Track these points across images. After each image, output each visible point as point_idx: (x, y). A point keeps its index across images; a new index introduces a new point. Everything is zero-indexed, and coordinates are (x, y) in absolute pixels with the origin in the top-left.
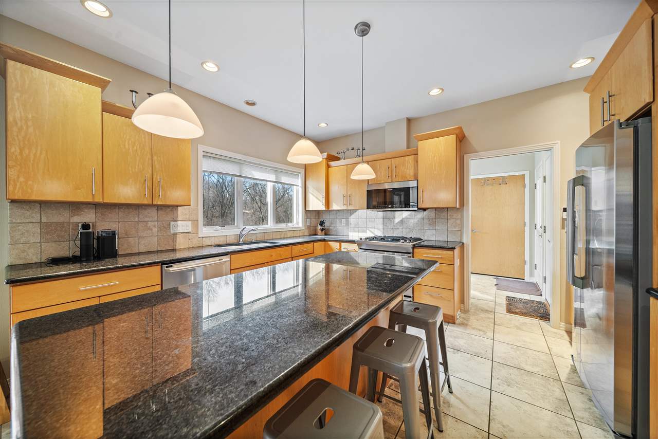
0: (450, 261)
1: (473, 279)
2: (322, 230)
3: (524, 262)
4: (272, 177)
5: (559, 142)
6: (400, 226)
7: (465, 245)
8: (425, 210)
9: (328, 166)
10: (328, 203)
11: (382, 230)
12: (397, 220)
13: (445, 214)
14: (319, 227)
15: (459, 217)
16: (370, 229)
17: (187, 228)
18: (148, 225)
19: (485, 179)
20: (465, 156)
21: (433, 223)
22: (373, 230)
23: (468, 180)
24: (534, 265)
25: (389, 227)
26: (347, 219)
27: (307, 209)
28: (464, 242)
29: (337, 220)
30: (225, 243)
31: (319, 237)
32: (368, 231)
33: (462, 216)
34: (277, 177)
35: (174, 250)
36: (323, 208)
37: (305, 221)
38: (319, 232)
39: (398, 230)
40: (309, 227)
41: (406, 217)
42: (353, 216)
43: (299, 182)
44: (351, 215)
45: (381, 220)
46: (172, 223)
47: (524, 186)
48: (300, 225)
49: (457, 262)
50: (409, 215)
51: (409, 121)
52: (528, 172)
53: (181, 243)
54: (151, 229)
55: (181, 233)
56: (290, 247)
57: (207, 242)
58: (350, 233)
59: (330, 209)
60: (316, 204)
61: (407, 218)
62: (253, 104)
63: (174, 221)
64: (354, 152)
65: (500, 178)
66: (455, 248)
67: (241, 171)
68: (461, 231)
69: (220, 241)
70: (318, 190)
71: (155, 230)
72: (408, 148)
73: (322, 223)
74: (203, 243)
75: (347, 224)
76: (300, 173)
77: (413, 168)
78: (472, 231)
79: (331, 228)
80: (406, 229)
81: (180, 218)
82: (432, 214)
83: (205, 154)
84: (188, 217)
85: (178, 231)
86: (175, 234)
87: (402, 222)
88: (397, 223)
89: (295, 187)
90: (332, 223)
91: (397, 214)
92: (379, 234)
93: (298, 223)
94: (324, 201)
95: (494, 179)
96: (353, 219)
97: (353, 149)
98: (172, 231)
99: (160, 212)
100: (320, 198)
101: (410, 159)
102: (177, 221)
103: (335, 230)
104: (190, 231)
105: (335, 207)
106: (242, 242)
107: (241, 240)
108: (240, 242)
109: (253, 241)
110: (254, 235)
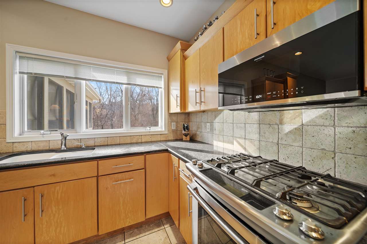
6: (295, 140)
9: (185, 59)
10: (183, 104)
11: (257, 143)
12: (287, 128)
16: (238, 140)
25: (271, 140)
26: (212, 123)
27: (170, 112)
29: (203, 124)
30: (47, 148)
32: (235, 142)
34: (129, 79)
36: (179, 110)
37: (168, 125)
39: (290, 148)
41: (312, 120)
42: (217, 120)
43: (162, 84)
44: (215, 117)
45: (256, 126)
48: (164, 128)
58: (214, 141)
61: (313, 124)
69: (39, 147)
73: (185, 128)
74: (14, 149)
75: (212, 129)
76: (162, 74)
79: (198, 132)
83: (20, 55)
87: (300, 131)
88: (287, 134)
91: (289, 114)
94: (179, 102)
96: (217, 123)
103: (201, 135)
105: (190, 107)
106: (65, 149)
107: (63, 147)
108: (62, 149)
109: (83, 147)
110: (90, 139)
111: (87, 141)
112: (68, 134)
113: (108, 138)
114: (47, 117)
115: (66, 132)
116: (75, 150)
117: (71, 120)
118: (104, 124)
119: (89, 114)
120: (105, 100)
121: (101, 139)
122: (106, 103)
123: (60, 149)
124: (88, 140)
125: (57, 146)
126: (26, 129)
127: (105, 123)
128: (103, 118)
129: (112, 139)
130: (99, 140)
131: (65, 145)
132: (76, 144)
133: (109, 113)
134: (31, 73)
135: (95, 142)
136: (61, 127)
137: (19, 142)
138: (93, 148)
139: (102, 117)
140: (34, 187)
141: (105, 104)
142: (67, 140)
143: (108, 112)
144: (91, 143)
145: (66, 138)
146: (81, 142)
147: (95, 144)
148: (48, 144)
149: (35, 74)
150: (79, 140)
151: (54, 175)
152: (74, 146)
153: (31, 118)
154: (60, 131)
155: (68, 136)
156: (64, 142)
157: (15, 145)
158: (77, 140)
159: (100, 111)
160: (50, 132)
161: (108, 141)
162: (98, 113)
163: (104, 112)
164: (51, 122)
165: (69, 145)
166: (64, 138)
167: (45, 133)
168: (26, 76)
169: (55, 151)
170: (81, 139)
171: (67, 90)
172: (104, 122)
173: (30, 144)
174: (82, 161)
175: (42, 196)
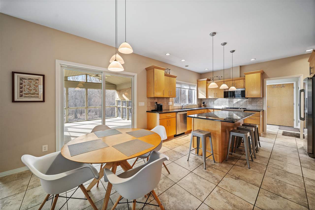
0: (259, 115)
1: (268, 126)
2: (203, 105)
3: (294, 120)
4: (188, 88)
5: (303, 75)
7: (264, 111)
8: (247, 98)
9: (207, 83)
10: (207, 96)
12: (235, 102)
13: (256, 100)
14: (203, 104)
15: (262, 101)
16: (223, 105)
17: (171, 104)
18: (165, 103)
19: (274, 85)
20: (264, 79)
21: (251, 103)
22: (225, 105)
23: (266, 85)
24: (298, 121)
26: (214, 101)
27: (198, 98)
28: (264, 109)
29: (209, 102)
31: (202, 108)
33: (263, 100)
34: (190, 87)
36: (205, 98)
38: (203, 106)
39: (236, 105)
40: (198, 104)
43: (195, 88)
44: (215, 100)
45: (228, 102)
46: (169, 102)
47: (293, 88)
48: (196, 103)
49: (261, 116)
50: (241, 100)
51: (241, 67)
52: (295, 82)
53: (170, 108)
56: (198, 110)
57: (175, 108)
59: (208, 98)
60: (202, 96)
61: (239, 101)
62: (187, 66)
64: (218, 78)
65: (282, 85)
66: (260, 111)
67: (181, 86)
68: (263, 106)
70: (203, 91)
72: (240, 77)
73: (204, 103)
75: (214, 103)
77: (243, 84)
78: (267, 107)
80: (239, 105)
82: (251, 100)
84: (172, 101)
86: (169, 105)
87: (237, 103)
89: (194, 90)
90: (207, 103)
92: (227, 107)
93: (195, 103)
94: (206, 95)
95: (278, 85)
96: (216, 102)
97: (217, 77)
100: (204, 95)
101: (242, 81)
103: (208, 105)
105: (210, 97)
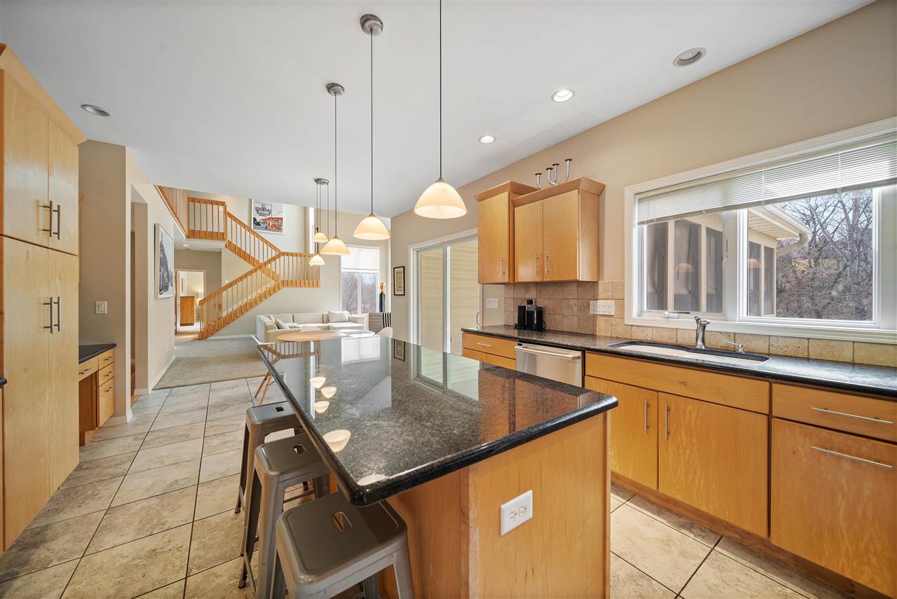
17: (610, 310)
18: (570, 303)
35: (593, 336)
46: (591, 302)
53: (602, 328)
54: (572, 308)
55: (603, 315)
62: (698, 55)
63: (595, 300)
69: (662, 337)
71: (575, 309)
74: (633, 335)
81: (600, 296)
83: (640, 196)
84: (610, 294)
85: (598, 313)
86: (595, 316)
98: (591, 312)
99: (580, 288)
102: (597, 300)
104: (613, 314)
106: (703, 348)
107: (700, 343)
108: (698, 347)
109: (740, 350)
110: (758, 338)
111: (749, 340)
112: (709, 321)
113: (810, 340)
114: (672, 288)
115: (705, 318)
116: (723, 354)
117: (716, 294)
118: (824, 308)
119: (766, 278)
120: (830, 229)
121: (789, 342)
122: (836, 238)
123: (693, 346)
124: (750, 338)
125: (689, 339)
126: (645, 308)
127: (829, 304)
128: (820, 288)
129: (821, 344)
130: (782, 343)
131: (703, 341)
132: (724, 342)
133: (848, 269)
134: (652, 221)
135: (769, 346)
136: (696, 307)
137: (638, 326)
138: (762, 358)
139: (817, 283)
140: (658, 391)
141: (832, 241)
142: (706, 333)
143: (846, 267)
144: (760, 346)
145: (705, 327)
146: (735, 341)
147: (769, 349)
148: (675, 334)
149: (658, 219)
150: (732, 335)
151: (684, 383)
152: (721, 347)
153: (651, 290)
154: (693, 314)
155: (709, 323)
156: (701, 334)
157: (634, 328)
158: (728, 334)
159: (811, 267)
160: (677, 315)
161: (811, 348)
162: (803, 272)
163: (828, 267)
164: (677, 298)
165: (712, 342)
166: (701, 328)
167: (671, 315)
168: (645, 227)
169: (685, 348)
170: (735, 334)
171: (707, 229)
172: (827, 301)
173: (650, 330)
174: (735, 374)
175: (668, 410)
